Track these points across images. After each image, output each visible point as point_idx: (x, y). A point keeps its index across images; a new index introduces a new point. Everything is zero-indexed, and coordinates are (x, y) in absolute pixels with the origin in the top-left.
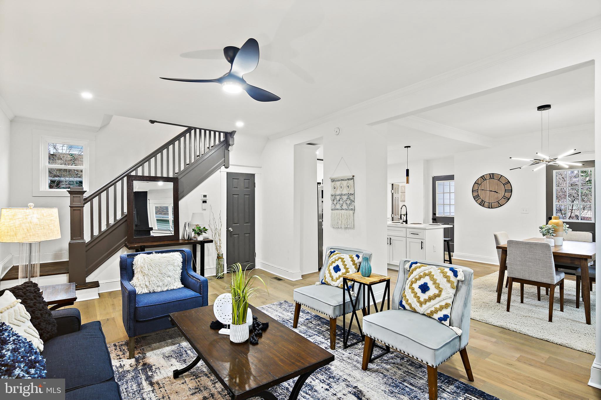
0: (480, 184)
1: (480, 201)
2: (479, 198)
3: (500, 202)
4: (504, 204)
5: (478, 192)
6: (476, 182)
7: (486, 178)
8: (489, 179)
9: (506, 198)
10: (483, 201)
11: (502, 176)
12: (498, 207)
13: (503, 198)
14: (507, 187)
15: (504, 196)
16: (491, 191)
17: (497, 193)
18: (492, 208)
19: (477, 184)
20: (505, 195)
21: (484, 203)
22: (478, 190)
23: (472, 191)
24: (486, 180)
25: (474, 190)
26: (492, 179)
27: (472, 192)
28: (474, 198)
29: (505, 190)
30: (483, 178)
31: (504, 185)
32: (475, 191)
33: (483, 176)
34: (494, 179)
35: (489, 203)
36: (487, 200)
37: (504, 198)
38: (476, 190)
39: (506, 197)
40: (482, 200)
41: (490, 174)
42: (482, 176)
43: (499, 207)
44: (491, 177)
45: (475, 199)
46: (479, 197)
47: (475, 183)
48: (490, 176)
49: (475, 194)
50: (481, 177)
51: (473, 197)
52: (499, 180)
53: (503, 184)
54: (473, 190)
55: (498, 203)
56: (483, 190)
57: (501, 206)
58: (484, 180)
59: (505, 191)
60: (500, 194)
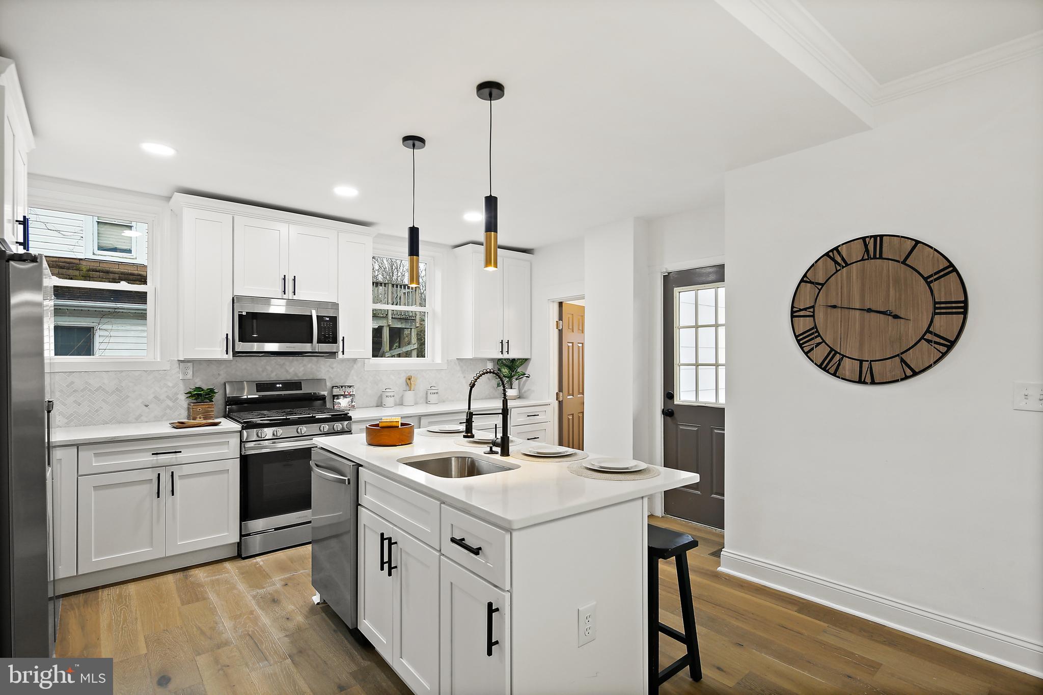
0: (823, 285)
1: (821, 352)
2: (819, 340)
3: (907, 357)
4: (930, 367)
5: (813, 316)
6: (805, 276)
7: (849, 254)
8: (863, 260)
9: (938, 340)
10: (836, 353)
11: (917, 242)
12: (902, 379)
13: (922, 338)
14: (945, 290)
15: (928, 331)
16: (869, 310)
17: (896, 317)
18: (873, 383)
19: (811, 282)
20: (936, 328)
21: (840, 361)
22: (813, 307)
23: (792, 312)
24: (847, 265)
25: (801, 310)
26: (875, 258)
27: (792, 317)
28: (798, 341)
29: (936, 303)
30: (833, 259)
31: (929, 284)
32: (802, 313)
33: (836, 249)
34: (881, 257)
35: (861, 362)
36: (850, 351)
37: (929, 341)
38: (805, 309)
39: (936, 335)
40: (832, 350)
41: (864, 239)
42: (832, 251)
43: (907, 378)
44: (867, 251)
45: (800, 345)
46: (819, 335)
47: (802, 281)
48: (866, 246)
49: (804, 324)
50: (827, 254)
51: (796, 337)
52: (904, 262)
53: (925, 279)
54: (793, 307)
55: (902, 361)
56: (834, 307)
57: (915, 374)
58: (839, 264)
59: (935, 308)
60: (911, 324)
